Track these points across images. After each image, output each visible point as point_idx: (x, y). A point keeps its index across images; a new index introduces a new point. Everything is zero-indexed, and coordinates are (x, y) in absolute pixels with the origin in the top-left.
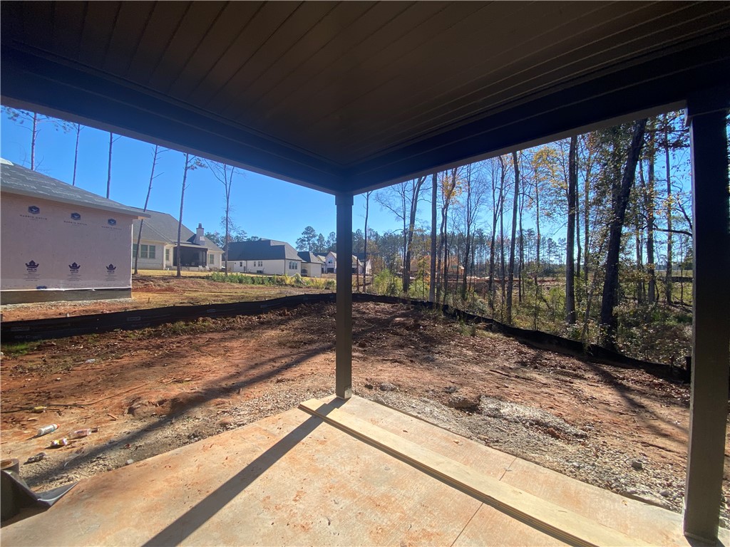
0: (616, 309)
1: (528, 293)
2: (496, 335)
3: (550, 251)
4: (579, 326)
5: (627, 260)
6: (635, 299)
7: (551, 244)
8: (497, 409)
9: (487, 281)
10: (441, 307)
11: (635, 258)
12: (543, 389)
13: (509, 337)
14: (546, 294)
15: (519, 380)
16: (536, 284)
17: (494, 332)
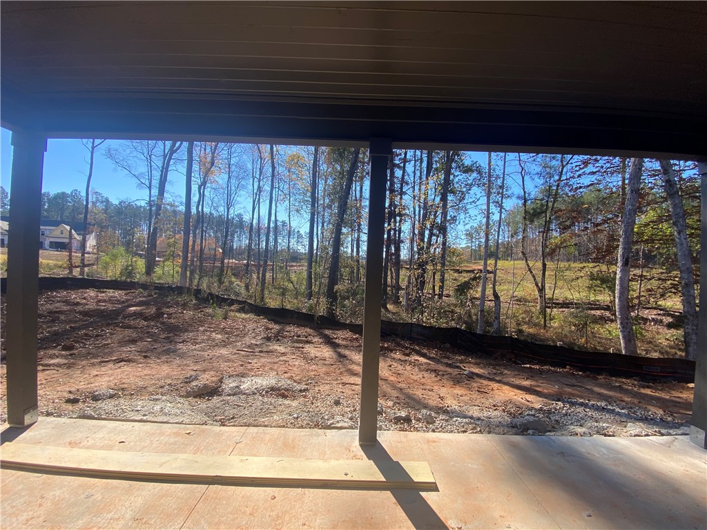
0: (336, 287)
1: (280, 276)
2: (248, 316)
3: (298, 241)
4: (313, 301)
5: (344, 252)
6: (348, 280)
7: (299, 236)
8: (237, 387)
9: (245, 265)
10: (193, 293)
11: (349, 251)
12: (281, 358)
13: (260, 316)
14: (293, 277)
15: (262, 354)
16: (286, 269)
17: (246, 312)
